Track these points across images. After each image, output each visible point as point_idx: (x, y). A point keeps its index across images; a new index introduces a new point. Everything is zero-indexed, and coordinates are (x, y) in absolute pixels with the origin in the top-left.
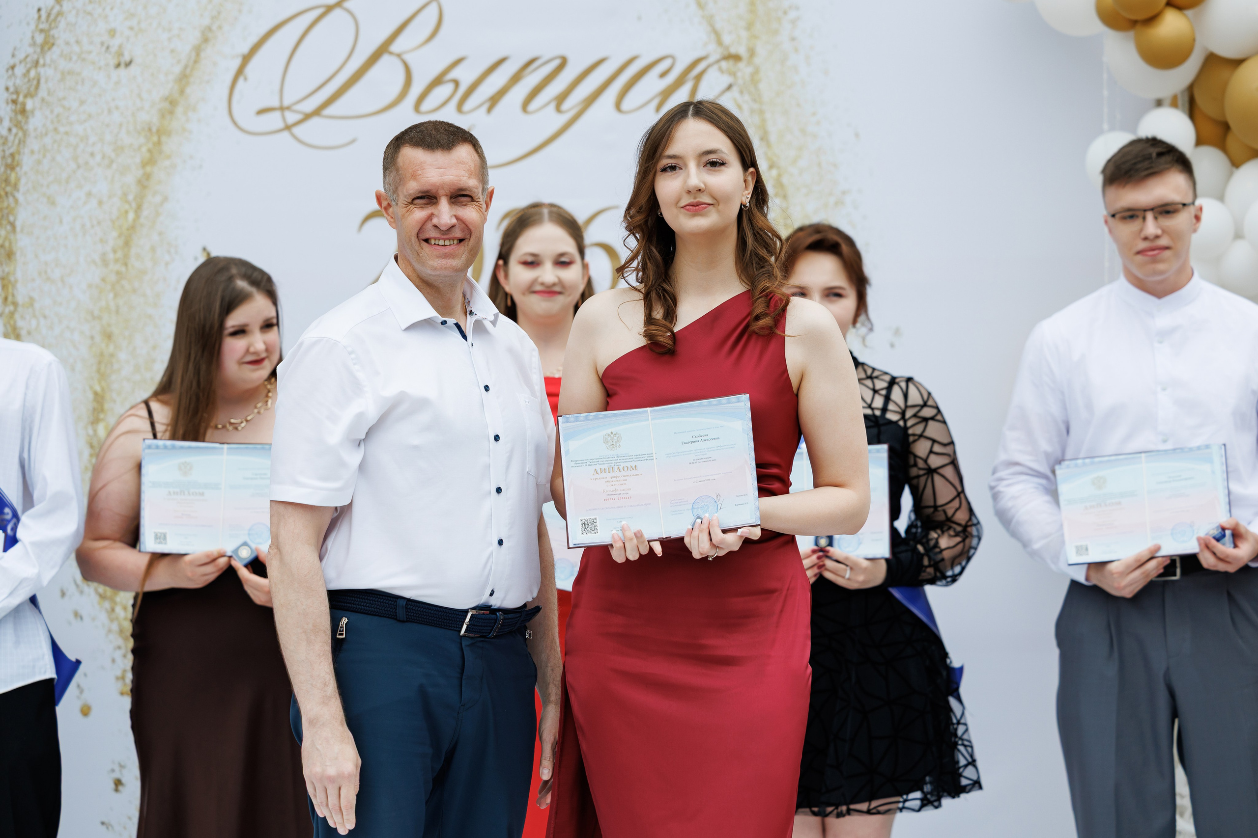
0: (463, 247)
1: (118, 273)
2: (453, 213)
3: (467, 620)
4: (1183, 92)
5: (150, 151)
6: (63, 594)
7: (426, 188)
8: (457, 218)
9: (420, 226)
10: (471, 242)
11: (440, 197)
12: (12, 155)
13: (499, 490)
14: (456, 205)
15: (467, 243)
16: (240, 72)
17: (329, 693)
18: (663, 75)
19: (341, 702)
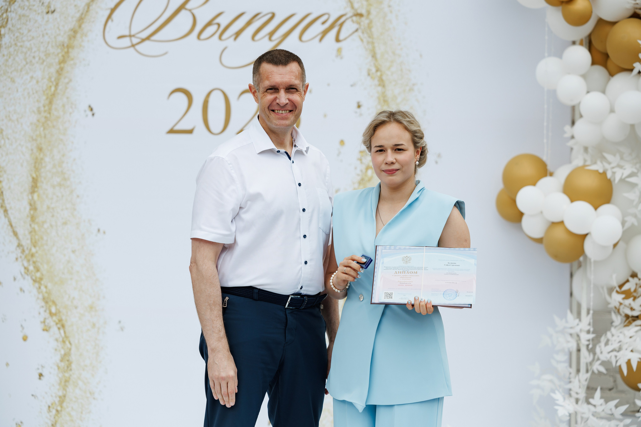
0: (292, 114)
1: (46, 117)
2: (287, 97)
3: (289, 300)
4: (586, 38)
5: (63, 56)
6: (15, 279)
7: (273, 84)
8: (289, 100)
9: (270, 103)
10: (296, 112)
11: (280, 89)
13: (305, 236)
14: (289, 93)
15: (294, 112)
16: (109, 17)
17: (221, 335)
18: (324, 23)
19: (227, 340)
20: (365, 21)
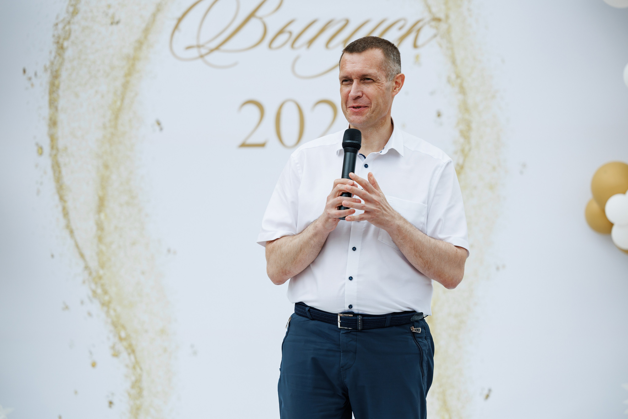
1: (112, 133)
3: (339, 319)
5: (129, 69)
6: (82, 303)
7: (347, 75)
8: (362, 92)
10: (372, 107)
11: (354, 80)
12: (57, 71)
14: (364, 84)
15: (368, 108)
16: (176, 27)
18: (400, 28)
20: (443, 26)
